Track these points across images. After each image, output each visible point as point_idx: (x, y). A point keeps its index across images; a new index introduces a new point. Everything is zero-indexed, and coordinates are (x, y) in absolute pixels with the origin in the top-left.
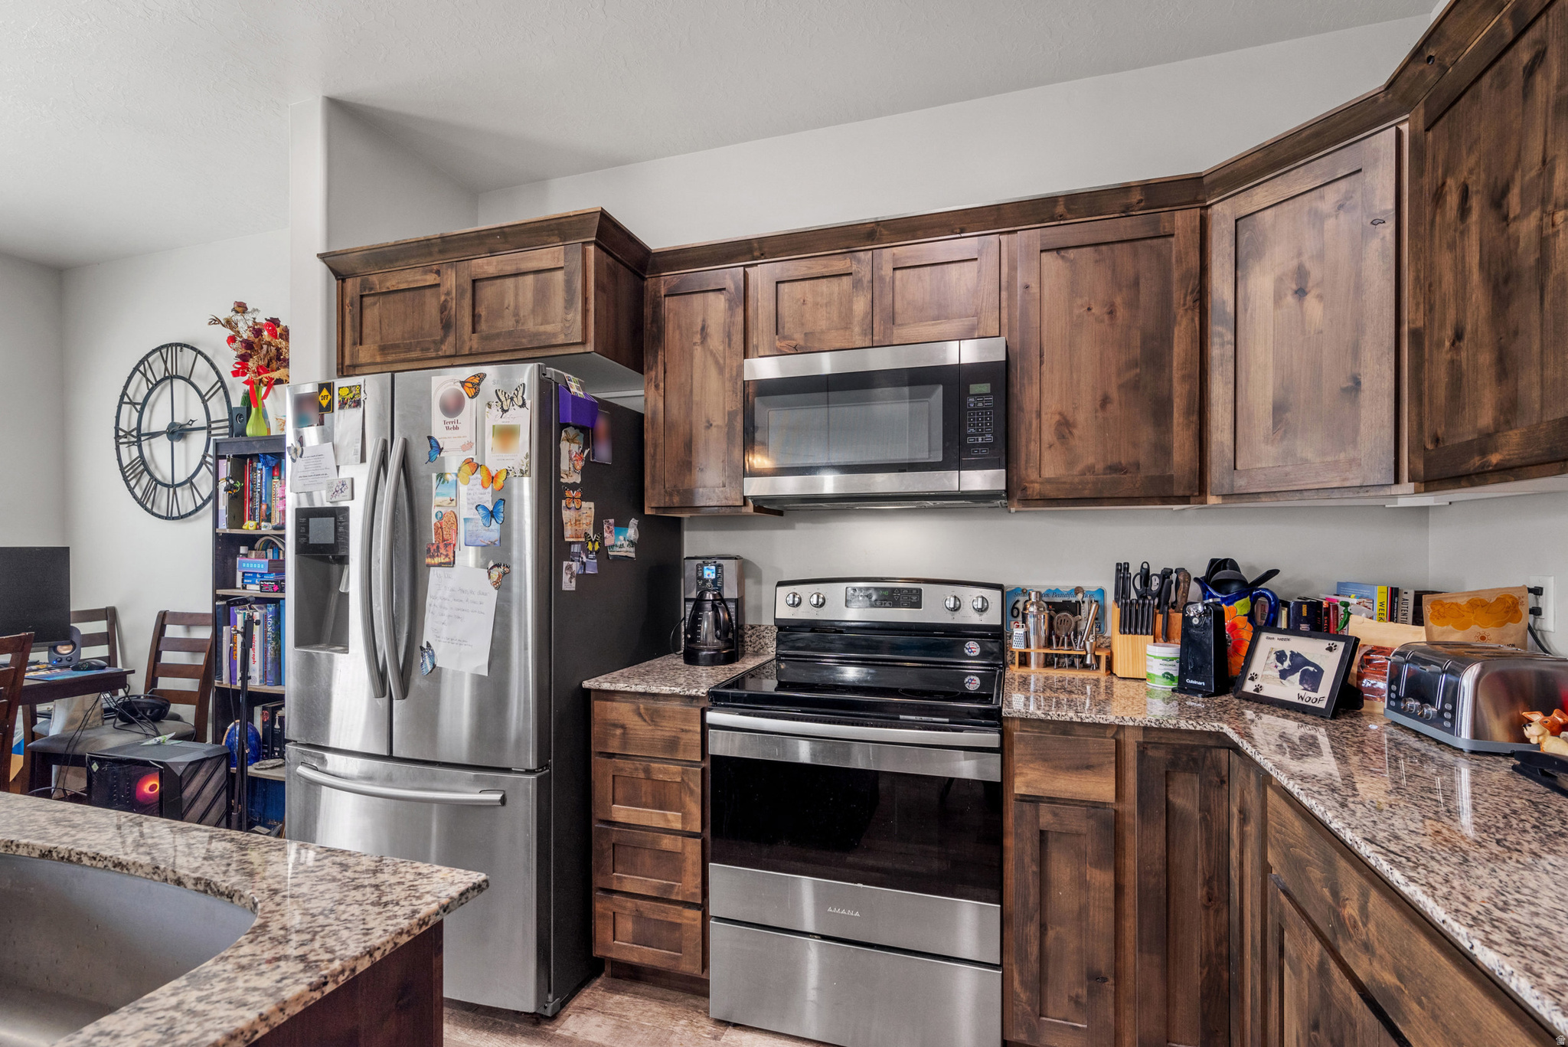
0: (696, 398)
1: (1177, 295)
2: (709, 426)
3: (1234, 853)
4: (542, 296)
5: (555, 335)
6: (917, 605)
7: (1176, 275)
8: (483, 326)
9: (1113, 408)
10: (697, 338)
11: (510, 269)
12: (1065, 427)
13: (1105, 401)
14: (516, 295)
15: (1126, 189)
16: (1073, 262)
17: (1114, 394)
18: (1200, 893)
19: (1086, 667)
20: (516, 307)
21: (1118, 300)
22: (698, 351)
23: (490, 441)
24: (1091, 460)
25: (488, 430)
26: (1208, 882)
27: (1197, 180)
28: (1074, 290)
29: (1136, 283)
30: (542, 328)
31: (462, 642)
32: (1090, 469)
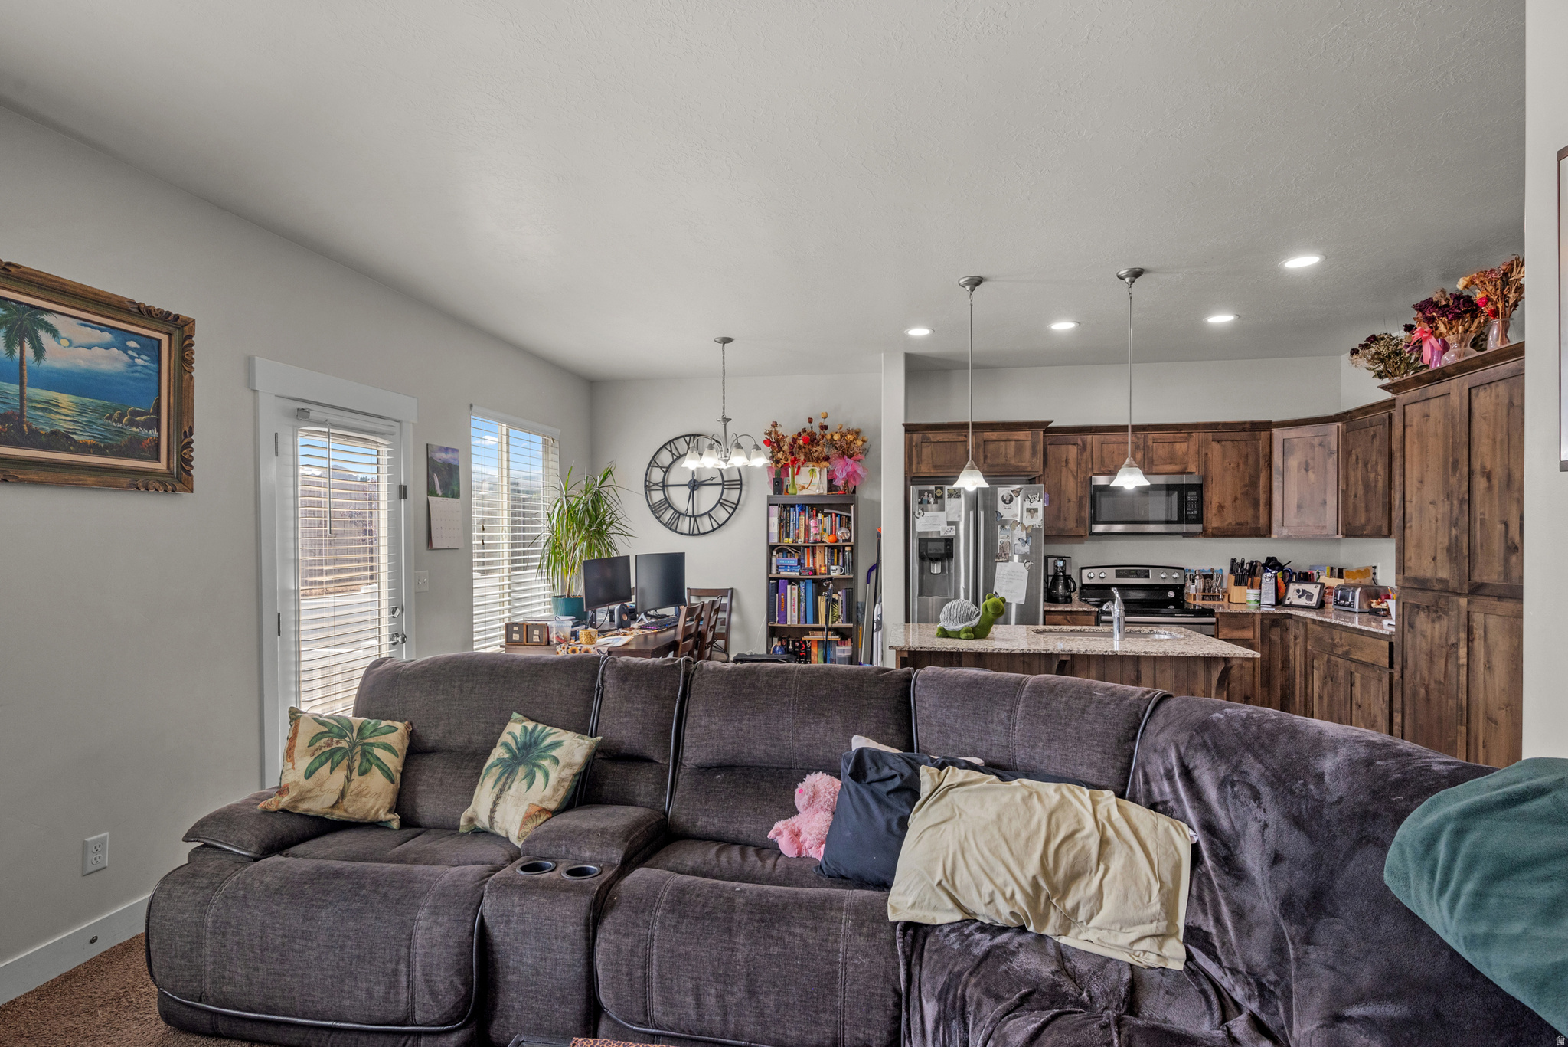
0: (1063, 489)
1: (1262, 462)
2: (1069, 501)
3: (1291, 651)
4: (1019, 450)
5: (1026, 467)
6: (1147, 577)
7: (1261, 455)
8: (989, 461)
9: (1239, 502)
10: (1064, 464)
11: (1003, 438)
12: (1221, 507)
13: (1236, 499)
14: (1006, 449)
15: (1245, 423)
16: (1224, 446)
17: (1239, 496)
18: (1280, 666)
19: (1219, 600)
20: (1006, 454)
21: (1241, 462)
22: (1064, 470)
23: (1025, 514)
24: (1230, 520)
25: (1025, 510)
26: (1283, 662)
27: (1270, 423)
28: (1224, 456)
29: (1247, 456)
30: (1020, 464)
31: (1012, 591)
32: (1230, 524)
